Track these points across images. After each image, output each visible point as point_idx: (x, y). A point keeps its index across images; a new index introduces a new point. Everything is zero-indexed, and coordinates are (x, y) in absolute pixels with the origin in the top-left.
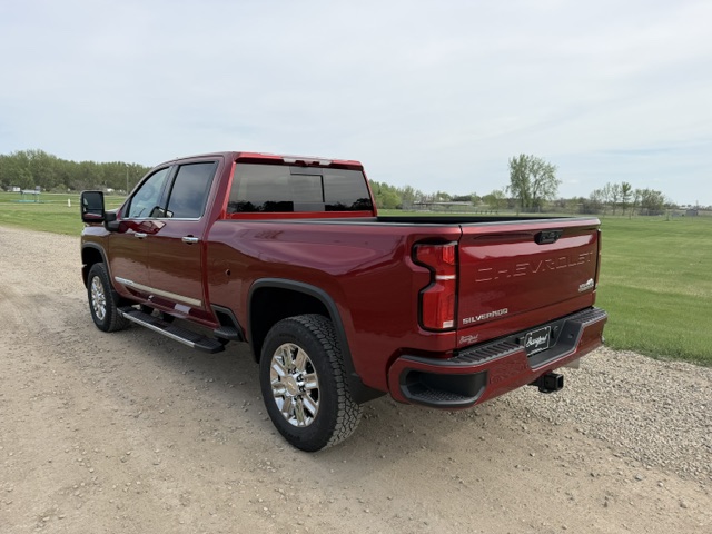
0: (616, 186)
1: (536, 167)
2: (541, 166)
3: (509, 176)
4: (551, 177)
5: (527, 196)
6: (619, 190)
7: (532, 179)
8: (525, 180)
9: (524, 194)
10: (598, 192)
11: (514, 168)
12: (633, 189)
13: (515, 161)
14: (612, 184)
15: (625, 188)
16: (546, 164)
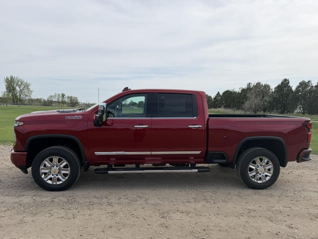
0: (59, 95)
1: (20, 83)
2: (22, 83)
3: (5, 87)
4: (28, 89)
5: (16, 97)
6: (60, 96)
7: (18, 88)
8: (14, 89)
9: (14, 96)
10: (52, 96)
11: (7, 82)
12: (66, 96)
13: (8, 79)
14: (57, 94)
15: (63, 95)
16: (25, 82)
